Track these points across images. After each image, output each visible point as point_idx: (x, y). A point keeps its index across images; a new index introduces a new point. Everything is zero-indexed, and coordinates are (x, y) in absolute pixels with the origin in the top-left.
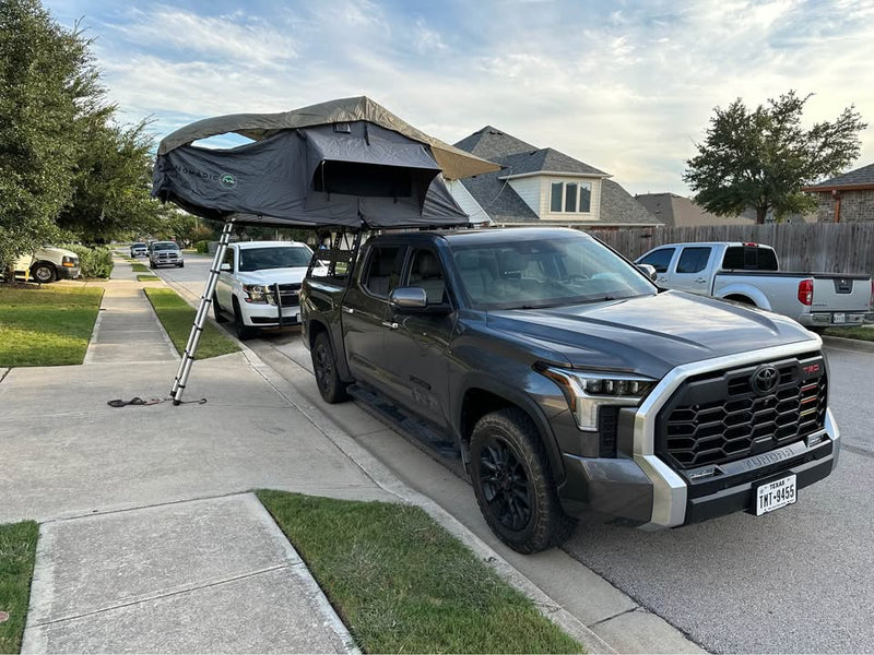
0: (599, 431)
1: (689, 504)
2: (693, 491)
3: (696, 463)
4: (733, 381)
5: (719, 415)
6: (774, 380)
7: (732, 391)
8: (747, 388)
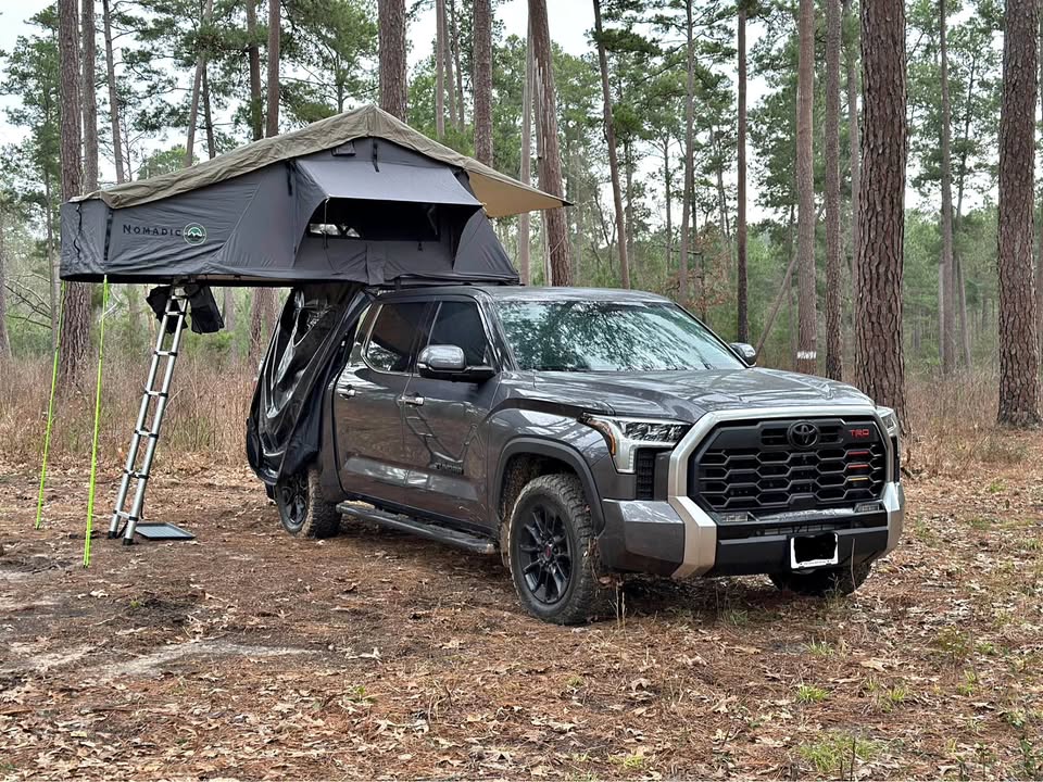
0: (635, 473)
1: (718, 544)
2: (723, 532)
3: (728, 507)
4: (766, 432)
5: (753, 464)
6: (812, 437)
7: (766, 442)
8: (784, 441)
